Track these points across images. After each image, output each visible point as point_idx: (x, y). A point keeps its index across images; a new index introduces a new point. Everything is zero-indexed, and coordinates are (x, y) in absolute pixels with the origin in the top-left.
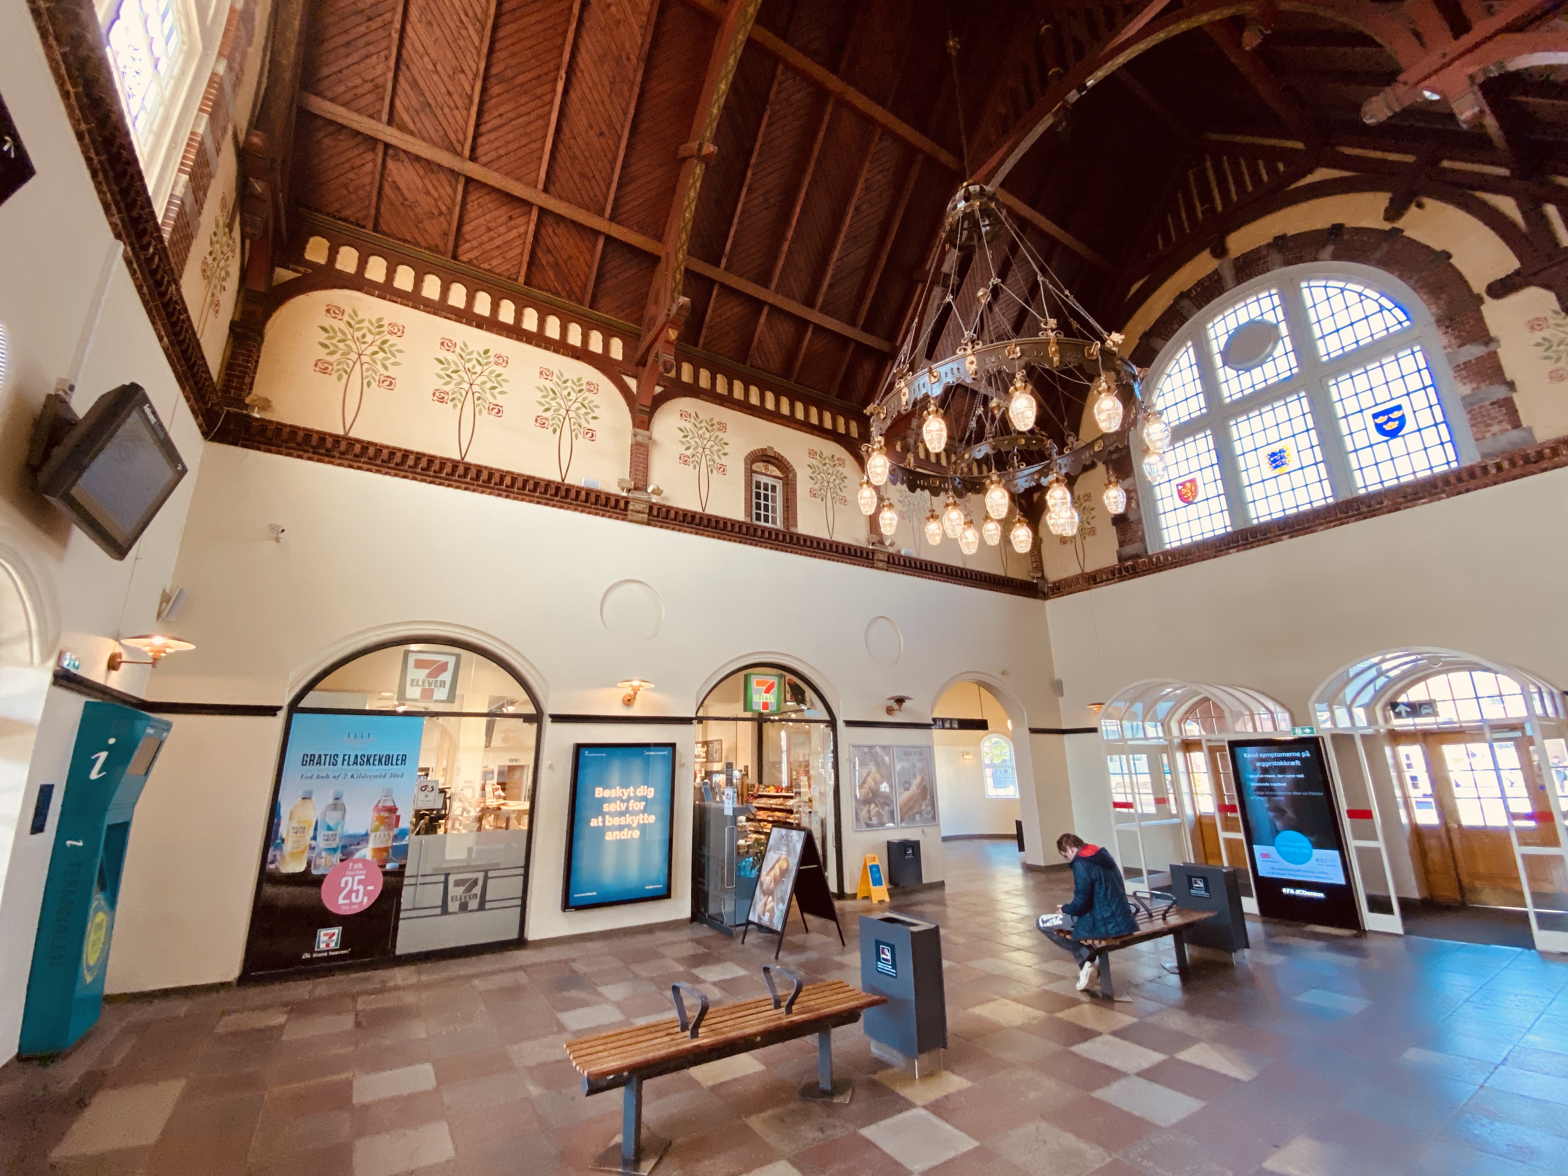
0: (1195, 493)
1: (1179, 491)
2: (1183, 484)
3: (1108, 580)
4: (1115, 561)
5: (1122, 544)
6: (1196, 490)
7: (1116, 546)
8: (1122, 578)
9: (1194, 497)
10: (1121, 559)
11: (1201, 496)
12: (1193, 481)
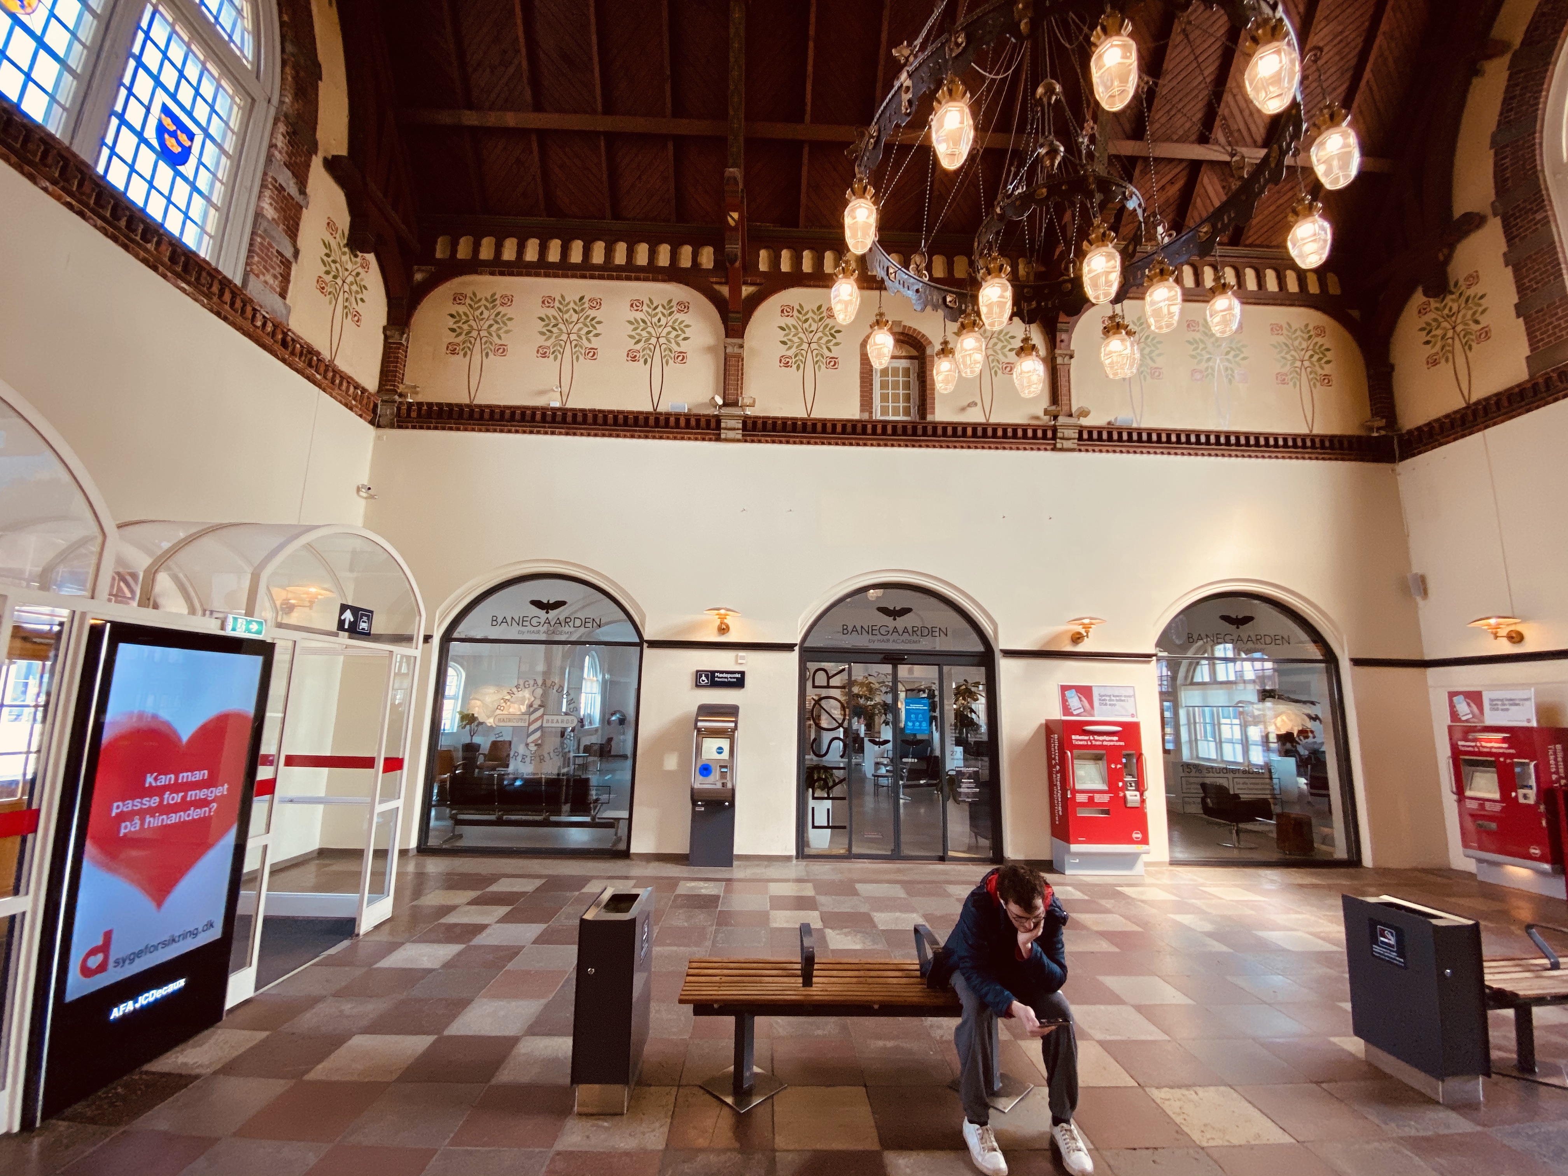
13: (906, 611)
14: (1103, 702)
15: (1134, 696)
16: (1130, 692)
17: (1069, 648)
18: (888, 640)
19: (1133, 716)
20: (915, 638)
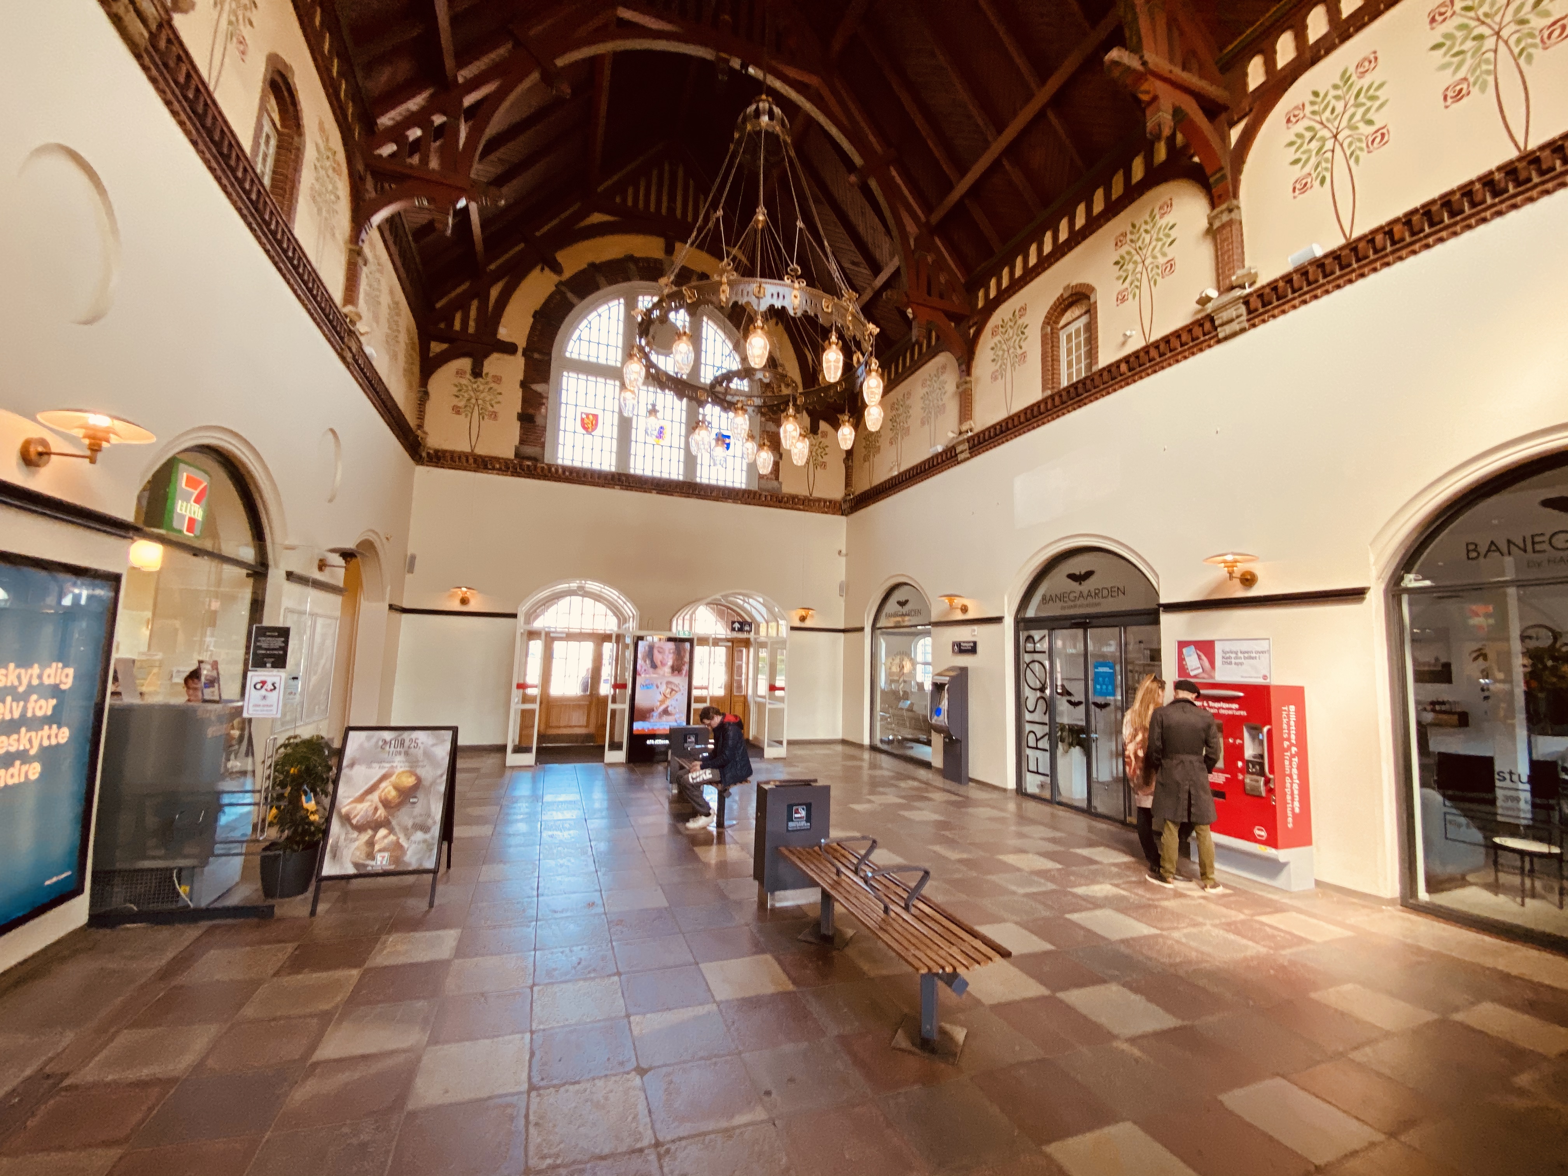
0: (595, 426)
1: (582, 420)
2: (587, 415)
3: (500, 469)
4: (511, 454)
5: (522, 441)
6: (596, 424)
7: (516, 441)
8: (515, 473)
9: (593, 430)
10: (517, 455)
11: (598, 432)
12: (596, 417)
13: (1089, 574)
14: (1227, 661)
15: (1269, 651)
16: (1264, 645)
17: (1240, 593)
18: (1075, 606)
19: (1265, 677)
20: (1097, 600)
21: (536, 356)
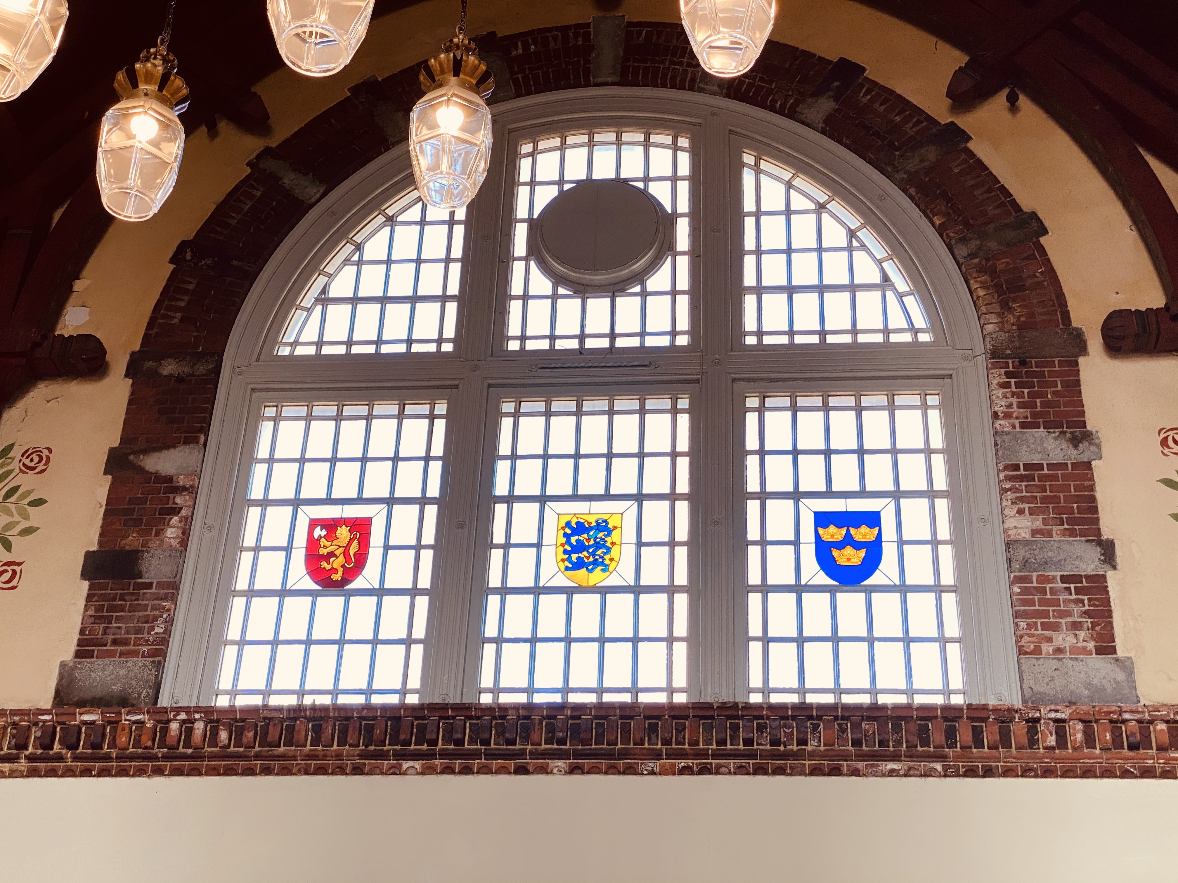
1: (312, 544)
2: (330, 526)
5: (87, 647)
6: (361, 555)
7: (67, 649)
9: (350, 573)
12: (359, 527)
21: (169, 368)
